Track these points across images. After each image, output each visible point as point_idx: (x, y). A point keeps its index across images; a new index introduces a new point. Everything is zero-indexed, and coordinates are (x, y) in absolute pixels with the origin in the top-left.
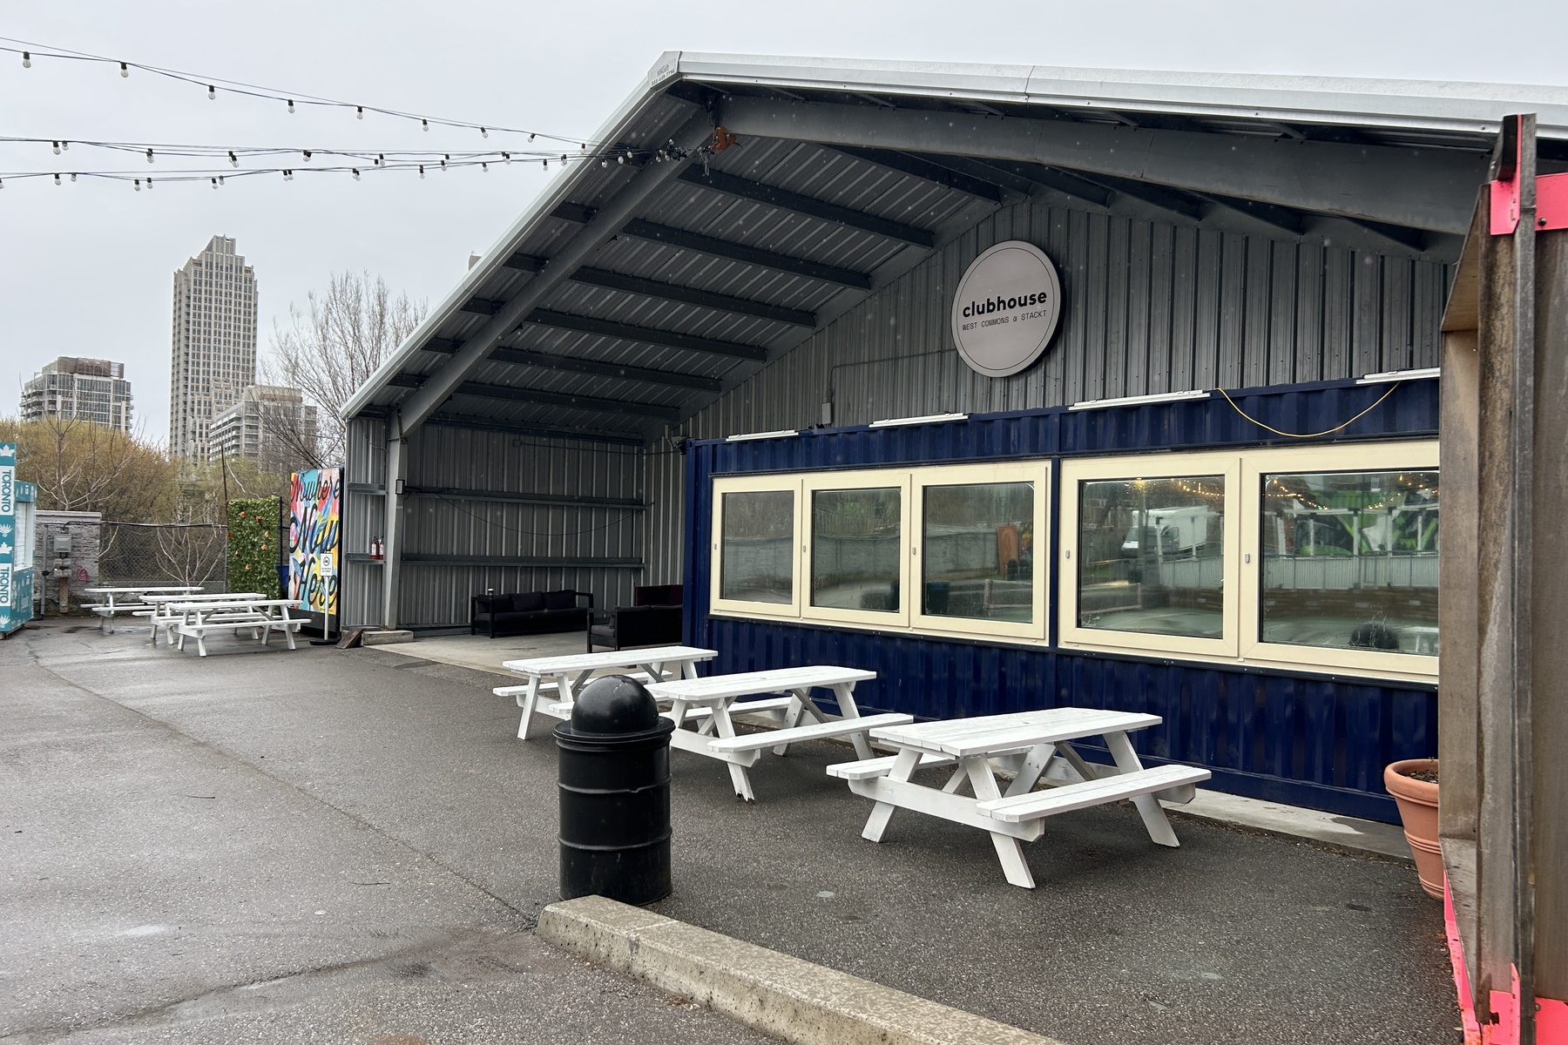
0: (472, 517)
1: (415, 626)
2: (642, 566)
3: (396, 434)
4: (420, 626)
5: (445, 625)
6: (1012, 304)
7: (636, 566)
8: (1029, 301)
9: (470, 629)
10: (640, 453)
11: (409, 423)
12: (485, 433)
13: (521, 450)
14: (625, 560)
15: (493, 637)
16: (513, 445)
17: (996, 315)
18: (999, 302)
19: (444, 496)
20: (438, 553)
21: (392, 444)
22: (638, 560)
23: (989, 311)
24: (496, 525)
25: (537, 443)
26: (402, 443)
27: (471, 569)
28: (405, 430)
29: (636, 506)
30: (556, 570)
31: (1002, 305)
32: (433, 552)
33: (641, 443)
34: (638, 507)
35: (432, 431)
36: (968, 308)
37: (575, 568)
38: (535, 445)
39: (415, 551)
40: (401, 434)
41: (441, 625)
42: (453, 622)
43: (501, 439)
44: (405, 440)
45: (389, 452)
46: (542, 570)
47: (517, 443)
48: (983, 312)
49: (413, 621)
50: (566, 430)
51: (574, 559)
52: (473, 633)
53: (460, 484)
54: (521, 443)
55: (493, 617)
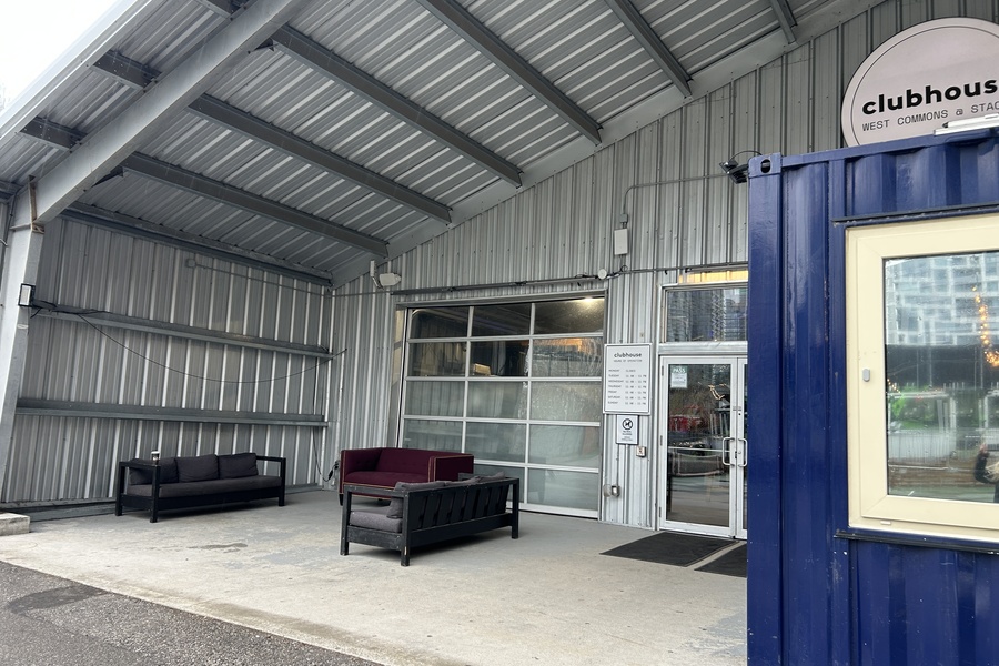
0: (126, 351)
1: (29, 505)
2: (322, 424)
3: (25, 218)
4: (36, 504)
5: (75, 502)
6: (953, 93)
7: (316, 424)
8: (983, 89)
9: (114, 506)
10: (328, 294)
11: (51, 200)
12: (152, 245)
13: (196, 271)
14: (306, 417)
15: (154, 521)
16: (187, 266)
17: (923, 108)
18: (929, 92)
19: (89, 320)
20: (73, 398)
21: (17, 235)
22: (320, 418)
23: (910, 104)
24: (157, 364)
25: (215, 267)
26: (35, 232)
27: (119, 422)
28: (41, 212)
29: (320, 355)
30: (227, 427)
31: (934, 97)
32: (64, 397)
33: (329, 282)
34: (322, 355)
35: (78, 229)
36: (873, 104)
37: (250, 425)
38: (212, 269)
39: (38, 395)
40: (34, 219)
41: (70, 502)
42: (86, 496)
43: (172, 255)
44: (40, 227)
45: (10, 247)
46: (211, 426)
47: (192, 263)
48: (900, 106)
49: (26, 498)
50: (251, 255)
51: (249, 414)
52: (119, 513)
53: (112, 306)
54: (196, 265)
55: (156, 491)
